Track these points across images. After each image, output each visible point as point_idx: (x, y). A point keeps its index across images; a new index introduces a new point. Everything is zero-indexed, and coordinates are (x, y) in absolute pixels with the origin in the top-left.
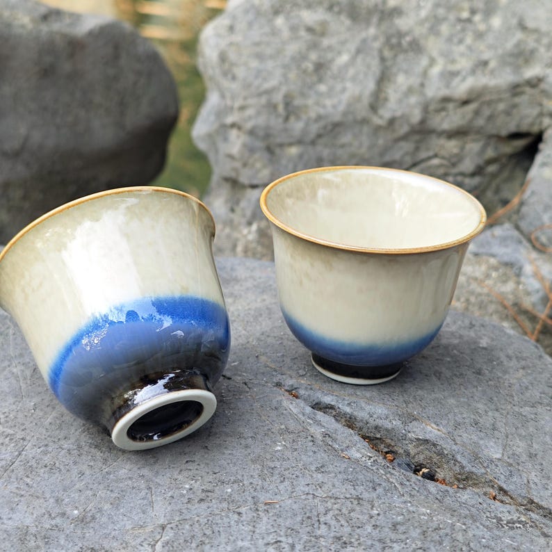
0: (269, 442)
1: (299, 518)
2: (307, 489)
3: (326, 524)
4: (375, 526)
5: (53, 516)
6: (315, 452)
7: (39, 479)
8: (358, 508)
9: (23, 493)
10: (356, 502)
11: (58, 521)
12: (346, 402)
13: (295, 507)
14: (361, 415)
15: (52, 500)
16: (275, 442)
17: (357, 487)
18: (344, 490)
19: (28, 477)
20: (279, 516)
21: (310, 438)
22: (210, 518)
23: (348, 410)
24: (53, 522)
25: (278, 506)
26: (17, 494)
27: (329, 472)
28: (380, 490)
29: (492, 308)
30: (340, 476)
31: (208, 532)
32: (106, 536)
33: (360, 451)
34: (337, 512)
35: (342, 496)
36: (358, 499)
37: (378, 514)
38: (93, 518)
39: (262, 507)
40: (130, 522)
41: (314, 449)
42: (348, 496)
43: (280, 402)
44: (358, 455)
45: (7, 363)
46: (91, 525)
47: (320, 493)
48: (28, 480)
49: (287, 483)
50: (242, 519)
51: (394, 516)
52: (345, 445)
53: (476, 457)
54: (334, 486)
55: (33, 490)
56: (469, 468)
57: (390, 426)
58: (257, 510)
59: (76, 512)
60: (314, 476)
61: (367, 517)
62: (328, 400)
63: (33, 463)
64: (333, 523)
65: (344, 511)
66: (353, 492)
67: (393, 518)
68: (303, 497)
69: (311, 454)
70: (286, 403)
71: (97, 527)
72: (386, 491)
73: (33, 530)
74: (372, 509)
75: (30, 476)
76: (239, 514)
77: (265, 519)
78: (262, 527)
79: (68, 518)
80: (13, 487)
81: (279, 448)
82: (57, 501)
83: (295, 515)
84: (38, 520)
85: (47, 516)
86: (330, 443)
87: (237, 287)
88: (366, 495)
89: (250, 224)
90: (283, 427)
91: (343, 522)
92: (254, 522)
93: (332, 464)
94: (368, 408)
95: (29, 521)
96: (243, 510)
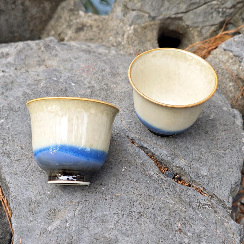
0: (120, 167)
1: (127, 203)
2: (131, 190)
3: (136, 206)
4: (153, 209)
5: (41, 194)
6: (136, 173)
7: (36, 177)
8: (148, 200)
9: (31, 183)
10: (148, 197)
11: (43, 196)
12: (152, 147)
13: (126, 197)
14: (157, 153)
15: (41, 187)
16: (122, 167)
17: (149, 190)
18: (145, 191)
19: (33, 176)
20: (120, 201)
21: (136, 166)
22: (96, 201)
23: (152, 151)
24: (41, 197)
25: (120, 197)
26: (29, 184)
27: (140, 183)
28: (158, 191)
29: (227, 76)
30: (144, 184)
31: (94, 207)
32: (59, 204)
33: (154, 171)
34: (140, 201)
35: (143, 194)
36: (149, 195)
37: (155, 203)
38: (55, 196)
39: (114, 197)
40: (67, 198)
41: (136, 171)
42: (146, 194)
43: (127, 147)
44: (153, 173)
45: (26, 118)
46: (54, 199)
47: (136, 192)
48: (32, 177)
49: (124, 186)
50: (107, 202)
51: (161, 204)
52: (148, 168)
53: (197, 175)
54: (141, 189)
55: (34, 182)
56: (194, 179)
57: (167, 160)
58: (112, 198)
59: (49, 193)
60: (135, 184)
61: (151, 204)
62: (145, 145)
63: (34, 169)
64: (138, 206)
65: (143, 201)
66: (148, 192)
67: (160, 205)
68: (130, 193)
69: (135, 173)
70: (129, 148)
71: (56, 200)
72: (160, 192)
73: (34, 200)
74: (153, 200)
75: (33, 175)
76: (106, 199)
77: (115, 202)
78: (113, 206)
79: (46, 195)
80: (27, 180)
81: (124, 170)
82: (42, 187)
83: (126, 201)
84: (35, 196)
85: (39, 194)
86: (143, 167)
87: (118, 78)
88: (152, 194)
89: (130, 25)
90: (126, 160)
91: (142, 206)
92: (111, 204)
93: (142, 179)
94: (160, 150)
95: (32, 196)
96: (107, 198)
